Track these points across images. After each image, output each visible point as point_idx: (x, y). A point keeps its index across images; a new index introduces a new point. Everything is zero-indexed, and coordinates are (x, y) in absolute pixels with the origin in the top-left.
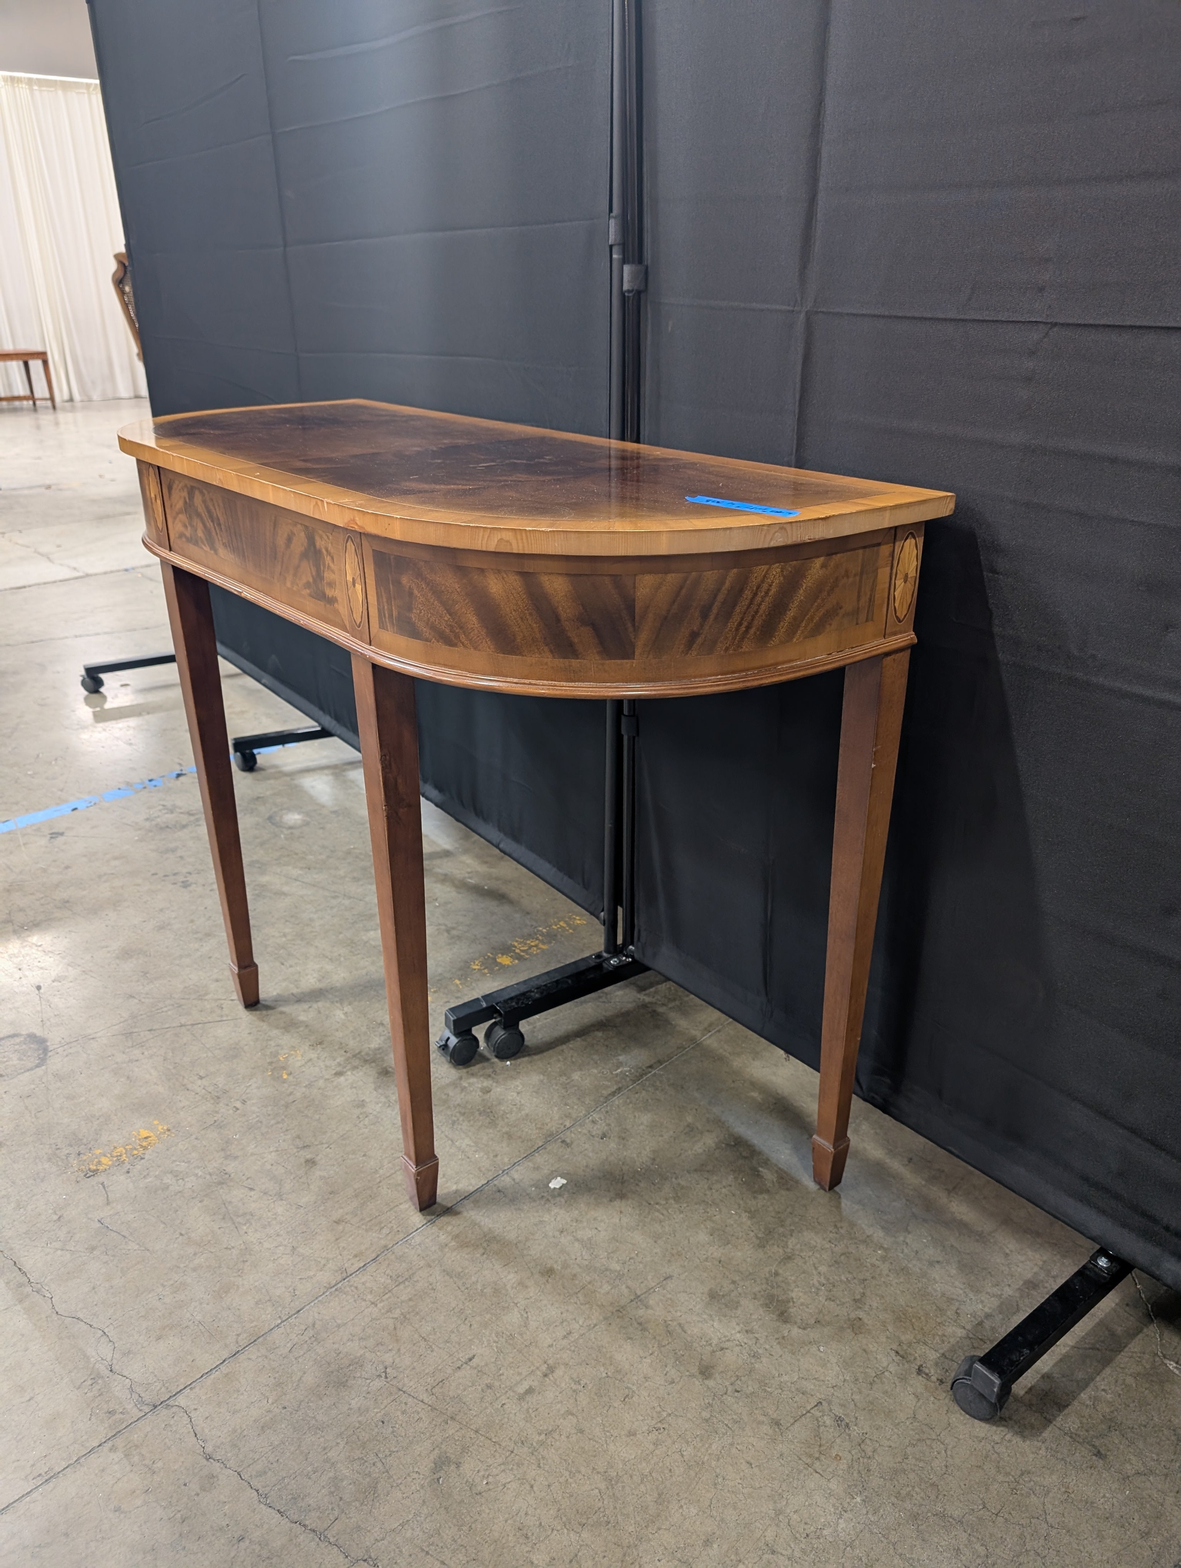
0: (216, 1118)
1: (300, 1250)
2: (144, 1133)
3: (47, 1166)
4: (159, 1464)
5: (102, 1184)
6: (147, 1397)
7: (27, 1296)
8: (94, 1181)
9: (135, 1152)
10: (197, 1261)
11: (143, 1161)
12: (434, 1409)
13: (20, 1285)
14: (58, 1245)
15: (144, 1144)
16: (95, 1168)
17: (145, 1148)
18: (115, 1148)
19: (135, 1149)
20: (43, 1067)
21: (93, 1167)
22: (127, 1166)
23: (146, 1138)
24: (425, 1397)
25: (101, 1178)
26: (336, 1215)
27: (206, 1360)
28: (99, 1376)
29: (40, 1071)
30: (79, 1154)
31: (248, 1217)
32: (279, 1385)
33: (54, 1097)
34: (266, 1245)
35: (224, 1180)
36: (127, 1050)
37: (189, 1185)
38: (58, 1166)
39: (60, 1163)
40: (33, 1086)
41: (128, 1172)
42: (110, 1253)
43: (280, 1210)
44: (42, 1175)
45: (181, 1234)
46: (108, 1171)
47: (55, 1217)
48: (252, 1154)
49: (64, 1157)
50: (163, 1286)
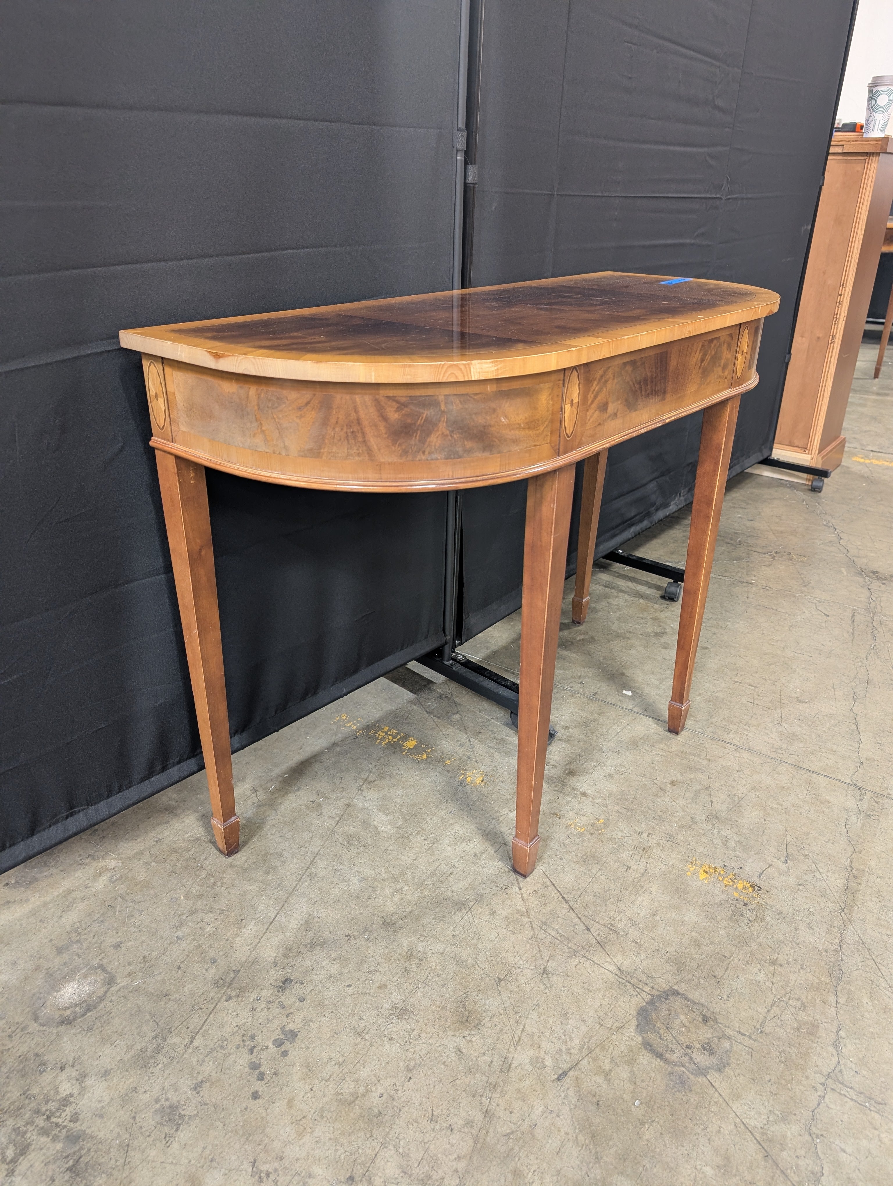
0: (665, 842)
1: (737, 768)
2: (703, 875)
3: (768, 919)
4: (879, 777)
5: (759, 876)
6: (858, 793)
7: (857, 870)
8: (761, 884)
9: (722, 872)
10: (776, 806)
11: (726, 864)
12: (781, 708)
13: (855, 877)
14: (817, 874)
15: (712, 871)
16: (750, 888)
17: (715, 869)
18: (726, 886)
19: (719, 874)
20: (676, 988)
21: (751, 889)
22: (736, 871)
23: (706, 872)
24: (779, 711)
25: (756, 880)
26: (705, 762)
27: (823, 781)
28: (866, 815)
29: (681, 988)
30: (746, 904)
31: (731, 796)
32: (812, 753)
33: (704, 956)
34: (744, 782)
35: (713, 818)
36: (622, 933)
37: (729, 832)
38: (763, 912)
39: (761, 911)
40: (702, 981)
41: (741, 868)
42: (801, 846)
43: (717, 785)
44: (777, 916)
45: (765, 820)
46: (748, 879)
47: (801, 887)
48: (684, 811)
49: (754, 912)
50: (801, 814)
